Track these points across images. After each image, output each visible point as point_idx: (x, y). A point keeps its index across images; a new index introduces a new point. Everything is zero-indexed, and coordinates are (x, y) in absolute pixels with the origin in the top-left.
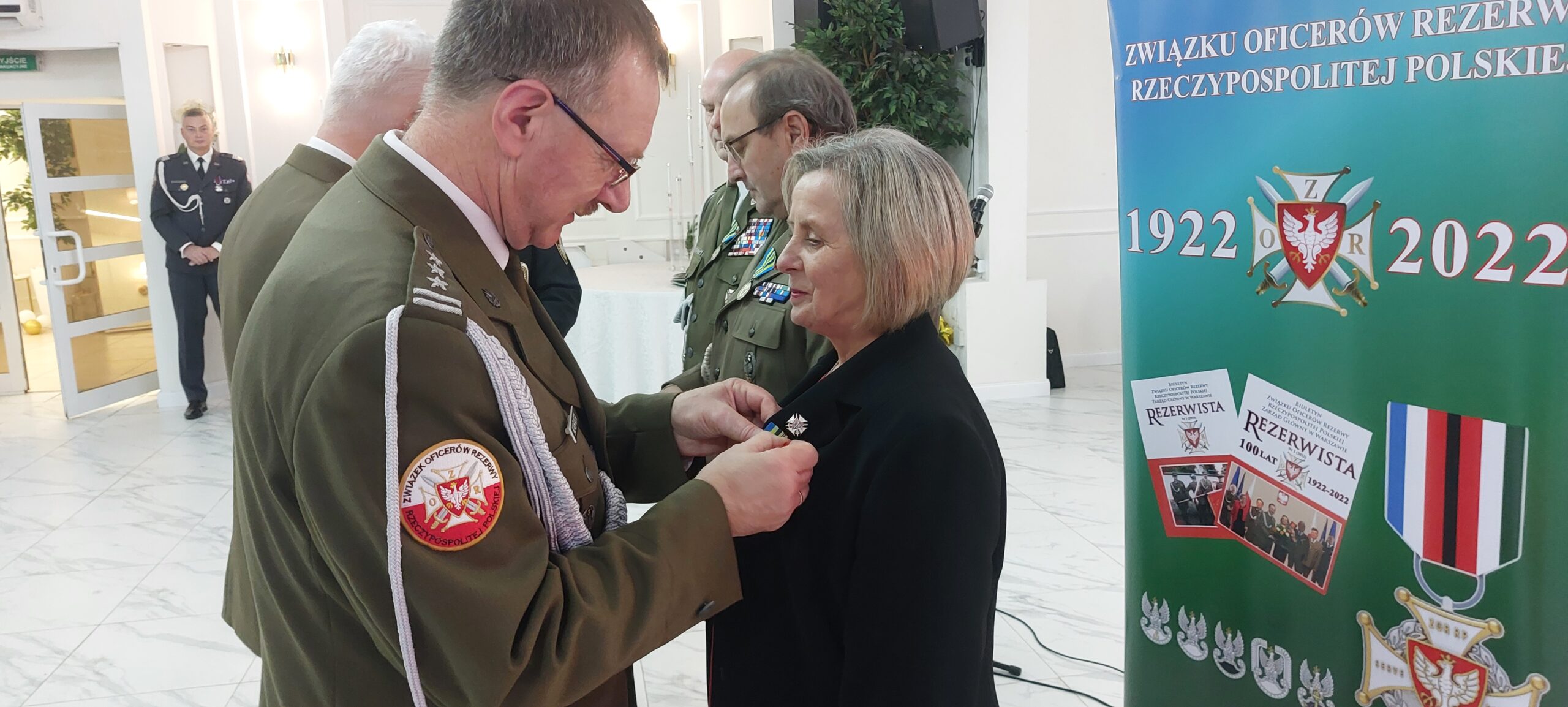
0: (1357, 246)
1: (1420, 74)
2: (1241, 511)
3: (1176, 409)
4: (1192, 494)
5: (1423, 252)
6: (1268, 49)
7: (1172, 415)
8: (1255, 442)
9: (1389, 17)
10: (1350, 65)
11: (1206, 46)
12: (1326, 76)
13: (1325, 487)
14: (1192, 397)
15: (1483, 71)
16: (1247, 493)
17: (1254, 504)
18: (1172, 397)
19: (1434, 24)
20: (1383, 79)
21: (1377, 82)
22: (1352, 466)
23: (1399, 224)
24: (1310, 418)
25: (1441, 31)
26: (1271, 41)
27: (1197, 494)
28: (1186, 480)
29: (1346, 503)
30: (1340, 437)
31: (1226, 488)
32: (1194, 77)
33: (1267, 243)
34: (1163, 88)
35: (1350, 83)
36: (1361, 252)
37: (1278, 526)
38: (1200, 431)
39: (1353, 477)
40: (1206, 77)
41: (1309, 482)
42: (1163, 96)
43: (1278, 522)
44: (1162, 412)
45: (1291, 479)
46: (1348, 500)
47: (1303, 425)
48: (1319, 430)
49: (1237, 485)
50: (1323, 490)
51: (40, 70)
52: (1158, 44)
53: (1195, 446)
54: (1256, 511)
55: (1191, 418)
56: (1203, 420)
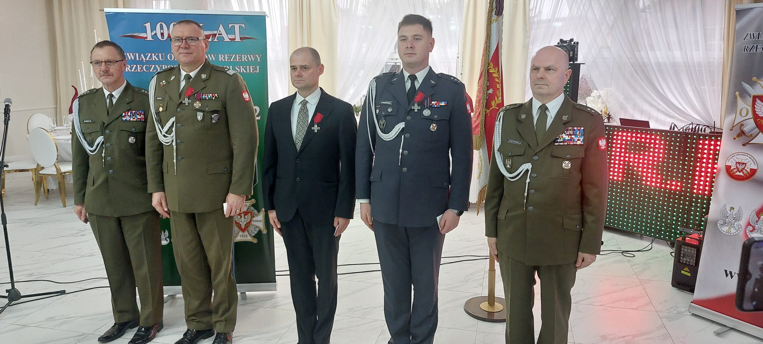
9: (212, 55)
11: (154, 57)
19: (224, 58)
25: (226, 60)
32: (150, 65)
34: (139, 68)
40: (155, 67)
42: (139, 71)
52: (136, 55)
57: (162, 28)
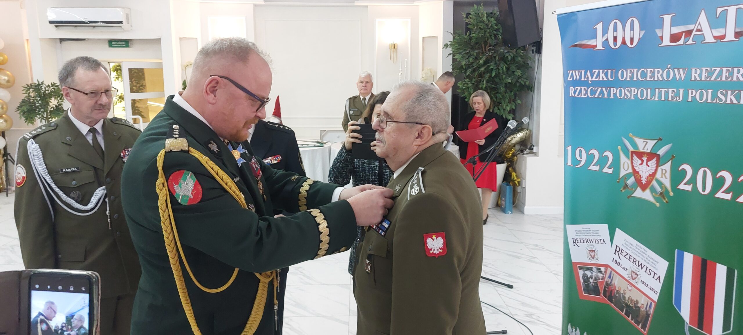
0: (665, 176)
1: (694, 98)
2: (611, 291)
3: (585, 240)
4: (591, 281)
5: (693, 181)
6: (628, 79)
7: (584, 243)
8: (618, 260)
9: (681, 70)
10: (663, 90)
11: (602, 75)
12: (653, 95)
13: (648, 285)
14: (592, 235)
15: (721, 100)
16: (614, 283)
17: (617, 289)
18: (583, 234)
19: (700, 76)
20: (678, 98)
21: (675, 100)
22: (659, 277)
23: (682, 167)
24: (642, 252)
25: (703, 79)
26: (630, 76)
27: (594, 281)
28: (589, 274)
29: (656, 294)
30: (656, 263)
31: (607, 279)
32: (596, 88)
33: (626, 168)
34: (584, 92)
35: (663, 99)
36: (666, 178)
37: (628, 301)
38: (596, 251)
39: (660, 282)
40: (602, 90)
41: (641, 282)
42: (583, 96)
43: (627, 299)
44: (579, 242)
45: (633, 279)
46: (657, 292)
47: (639, 255)
48: (646, 258)
49: (610, 279)
50: (647, 286)
51: (131, 47)
52: (581, 72)
53: (593, 258)
54: (618, 292)
55: (592, 245)
56: (597, 247)
57: (615, 29)
